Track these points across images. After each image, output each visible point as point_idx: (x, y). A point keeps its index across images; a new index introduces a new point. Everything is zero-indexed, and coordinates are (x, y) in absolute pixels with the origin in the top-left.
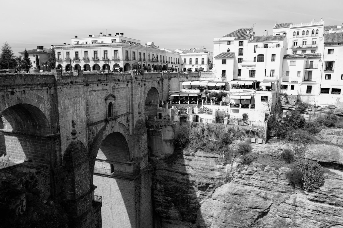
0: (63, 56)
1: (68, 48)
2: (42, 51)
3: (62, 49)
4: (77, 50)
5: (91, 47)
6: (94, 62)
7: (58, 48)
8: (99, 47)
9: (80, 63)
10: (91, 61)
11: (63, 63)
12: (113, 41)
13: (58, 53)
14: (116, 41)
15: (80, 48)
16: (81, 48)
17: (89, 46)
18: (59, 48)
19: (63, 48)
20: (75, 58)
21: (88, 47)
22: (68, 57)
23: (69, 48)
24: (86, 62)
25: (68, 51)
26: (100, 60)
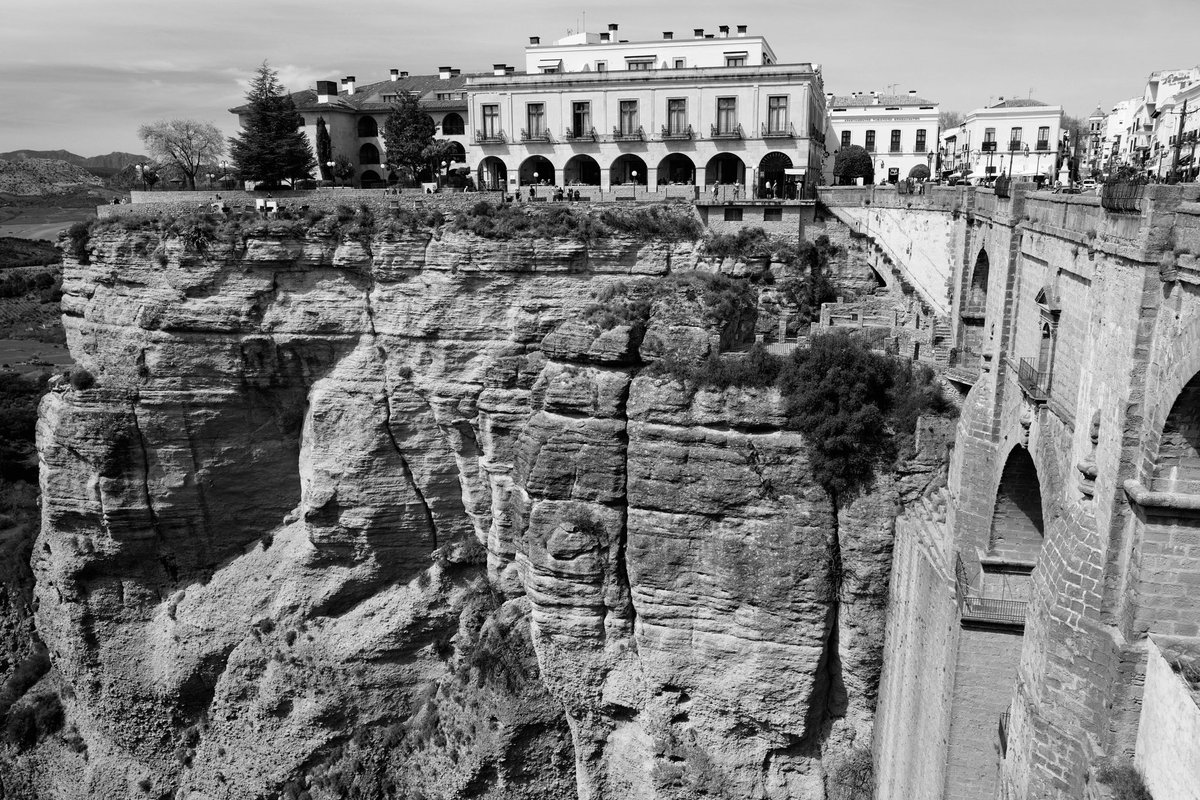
0: (512, 121)
1: (536, 88)
2: (335, 100)
3: (509, 92)
4: (580, 97)
5: (656, 83)
6: (668, 147)
7: (487, 89)
8: (696, 82)
9: (598, 150)
10: (653, 141)
11: (508, 153)
12: (734, 59)
13: (484, 107)
14: (749, 58)
15: (601, 86)
16: (603, 89)
17: (647, 79)
18: (491, 89)
19: (511, 88)
20: (571, 129)
21: (640, 84)
22: (534, 127)
23: (545, 87)
24: (626, 146)
25: (535, 99)
26: (698, 138)
